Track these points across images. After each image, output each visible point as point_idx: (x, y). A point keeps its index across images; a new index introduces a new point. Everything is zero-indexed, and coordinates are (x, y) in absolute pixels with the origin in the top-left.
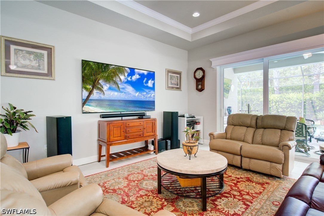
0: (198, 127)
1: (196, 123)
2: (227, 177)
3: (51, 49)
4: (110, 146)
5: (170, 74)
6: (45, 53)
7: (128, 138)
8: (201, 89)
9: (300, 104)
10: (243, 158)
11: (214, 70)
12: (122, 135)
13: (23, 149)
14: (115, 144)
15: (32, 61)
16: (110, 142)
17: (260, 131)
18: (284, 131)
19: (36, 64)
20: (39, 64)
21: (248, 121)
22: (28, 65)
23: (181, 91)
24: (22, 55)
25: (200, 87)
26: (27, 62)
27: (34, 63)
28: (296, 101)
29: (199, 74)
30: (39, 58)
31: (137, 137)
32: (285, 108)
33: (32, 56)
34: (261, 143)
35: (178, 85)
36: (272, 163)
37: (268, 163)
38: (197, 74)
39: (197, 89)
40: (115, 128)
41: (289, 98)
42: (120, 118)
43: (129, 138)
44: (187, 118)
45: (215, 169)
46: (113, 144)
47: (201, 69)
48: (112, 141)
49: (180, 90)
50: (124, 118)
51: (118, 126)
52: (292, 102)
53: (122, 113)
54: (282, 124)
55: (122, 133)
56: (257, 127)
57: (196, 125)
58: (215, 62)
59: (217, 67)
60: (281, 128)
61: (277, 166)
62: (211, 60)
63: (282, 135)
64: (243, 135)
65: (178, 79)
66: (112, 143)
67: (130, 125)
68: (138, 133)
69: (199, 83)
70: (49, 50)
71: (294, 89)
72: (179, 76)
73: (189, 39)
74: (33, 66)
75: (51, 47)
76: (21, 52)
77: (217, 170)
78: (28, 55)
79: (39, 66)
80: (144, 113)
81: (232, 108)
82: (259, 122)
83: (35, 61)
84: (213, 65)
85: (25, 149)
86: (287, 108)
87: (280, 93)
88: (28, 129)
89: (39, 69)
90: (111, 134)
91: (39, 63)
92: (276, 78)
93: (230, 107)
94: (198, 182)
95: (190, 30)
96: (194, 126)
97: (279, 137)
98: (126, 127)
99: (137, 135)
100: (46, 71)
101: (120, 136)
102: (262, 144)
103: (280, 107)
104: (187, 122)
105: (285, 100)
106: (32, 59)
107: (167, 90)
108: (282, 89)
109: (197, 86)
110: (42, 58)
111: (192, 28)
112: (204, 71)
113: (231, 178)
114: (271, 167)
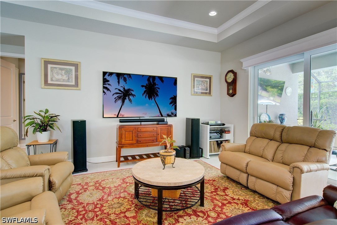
0: (227, 136)
1: (225, 131)
2: (222, 196)
3: (78, 64)
4: (121, 148)
5: (196, 79)
6: (73, 68)
7: (140, 142)
8: (232, 94)
10: (249, 176)
11: (246, 72)
12: (134, 139)
13: (51, 144)
14: (126, 147)
15: (63, 75)
16: (121, 145)
18: (313, 150)
19: (66, 77)
20: (68, 78)
22: (60, 79)
24: (56, 72)
25: (231, 91)
26: (60, 77)
27: (65, 77)
29: (230, 78)
30: (68, 72)
31: (150, 142)
33: (63, 72)
35: (207, 90)
36: (279, 188)
37: (274, 187)
38: (228, 77)
39: (228, 94)
40: (126, 133)
42: (139, 123)
43: (142, 142)
44: (211, 126)
45: (172, 182)
46: (124, 147)
47: (232, 71)
48: (123, 144)
49: (210, 96)
50: (142, 123)
51: (130, 131)
53: (141, 118)
54: (311, 139)
55: (134, 137)
56: (282, 141)
57: (225, 134)
59: (249, 68)
60: (310, 145)
61: (283, 192)
62: (242, 60)
63: (308, 154)
64: (263, 148)
65: (207, 84)
66: (123, 145)
67: (142, 130)
68: (151, 138)
69: (230, 87)
70: (76, 66)
72: (208, 80)
73: (215, 41)
74: (64, 80)
75: (78, 63)
76: (55, 69)
77: (175, 183)
78: (60, 71)
79: (69, 79)
80: (164, 119)
81: (285, 116)
82: (284, 135)
83: (66, 76)
84: (244, 66)
85: (52, 145)
88: (54, 129)
89: (69, 82)
90: (122, 137)
91: (68, 76)
93: (282, 115)
94: (154, 193)
95: (215, 31)
96: (222, 134)
97: (304, 155)
98: (138, 132)
99: (150, 140)
100: (73, 83)
101: (132, 140)
102: (283, 163)
104: (210, 130)
106: (63, 74)
107: (192, 95)
109: (228, 90)
110: (71, 73)
111: (217, 28)
112: (235, 74)
113: (225, 198)
114: (277, 193)
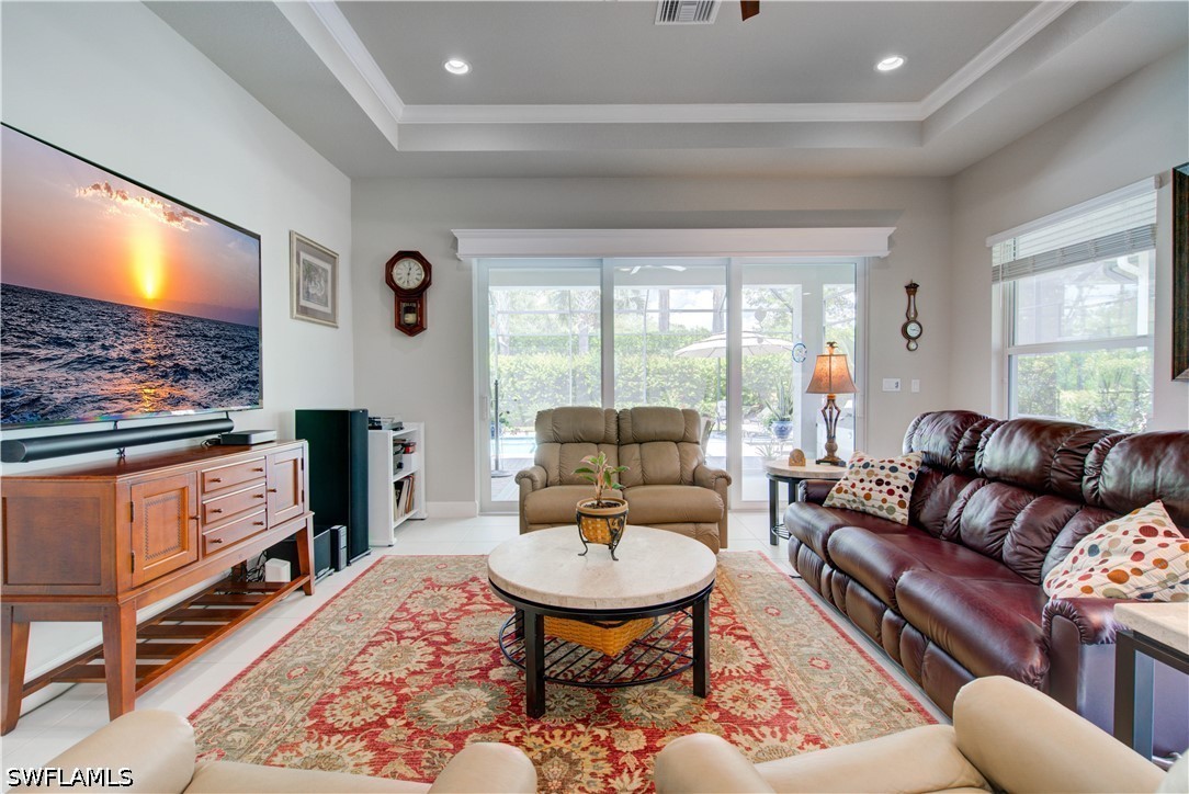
0: (413, 463)
1: (406, 446)
5: (303, 256)
8: (414, 328)
9: (559, 381)
17: (633, 451)
18: (684, 446)
21: (600, 427)
23: (337, 327)
25: (410, 318)
28: (550, 375)
29: (408, 275)
32: (528, 392)
34: (642, 481)
36: (698, 525)
37: (692, 527)
38: (399, 271)
39: (400, 326)
41: (536, 367)
47: (415, 255)
49: (333, 326)
52: (544, 377)
54: (679, 428)
56: (621, 442)
57: (407, 456)
58: (471, 242)
59: (473, 259)
60: (676, 439)
61: (710, 530)
62: (457, 232)
65: (326, 282)
71: (541, 344)
73: (394, 141)
82: (627, 427)
84: (461, 250)
86: (533, 392)
87: (512, 353)
92: (502, 312)
95: (398, 109)
96: (401, 459)
97: (678, 459)
102: (645, 484)
103: (516, 389)
105: (527, 369)
107: (296, 318)
108: (515, 341)
109: (400, 314)
111: (406, 103)
112: (427, 266)
114: (699, 535)
